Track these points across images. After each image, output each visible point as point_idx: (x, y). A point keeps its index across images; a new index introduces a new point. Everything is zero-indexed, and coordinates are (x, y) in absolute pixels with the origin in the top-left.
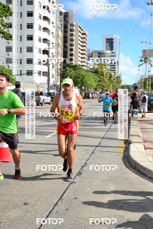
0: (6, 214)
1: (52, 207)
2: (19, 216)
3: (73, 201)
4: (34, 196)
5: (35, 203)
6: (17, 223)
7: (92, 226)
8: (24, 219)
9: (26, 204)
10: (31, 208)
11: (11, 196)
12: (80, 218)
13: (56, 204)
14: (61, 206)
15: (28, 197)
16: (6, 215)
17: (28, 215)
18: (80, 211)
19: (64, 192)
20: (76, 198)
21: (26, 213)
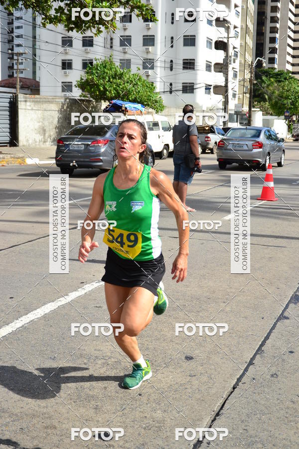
1: (243, 369)
2: (177, 383)
3: (285, 357)
4: (205, 344)
5: (209, 358)
6: (173, 399)
8: (187, 390)
9: (189, 358)
10: (200, 368)
11: (159, 339)
13: (251, 363)
14: (261, 368)
17: (195, 382)
19: (267, 338)
20: (291, 352)
21: (190, 378)
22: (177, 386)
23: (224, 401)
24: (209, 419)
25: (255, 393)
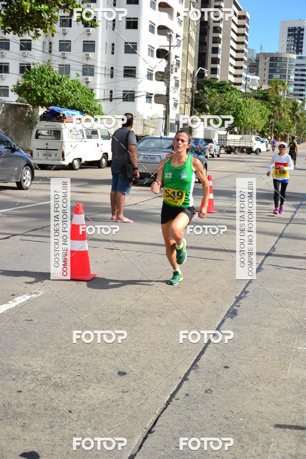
0: (82, 393)
1: (178, 384)
2: (108, 399)
3: (220, 373)
4: (139, 358)
5: (142, 373)
6: (104, 416)
7: (262, 432)
8: (119, 407)
9: (122, 374)
10: (133, 384)
11: (91, 354)
12: (235, 412)
13: (185, 378)
14: (195, 383)
15: (126, 359)
16: (82, 395)
17: (127, 398)
18: (235, 395)
19: (202, 353)
20: (226, 367)
21: (122, 394)
22: (108, 403)
23: (156, 418)
24: (141, 436)
25: (188, 409)
